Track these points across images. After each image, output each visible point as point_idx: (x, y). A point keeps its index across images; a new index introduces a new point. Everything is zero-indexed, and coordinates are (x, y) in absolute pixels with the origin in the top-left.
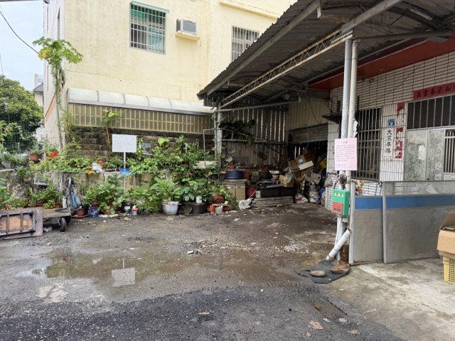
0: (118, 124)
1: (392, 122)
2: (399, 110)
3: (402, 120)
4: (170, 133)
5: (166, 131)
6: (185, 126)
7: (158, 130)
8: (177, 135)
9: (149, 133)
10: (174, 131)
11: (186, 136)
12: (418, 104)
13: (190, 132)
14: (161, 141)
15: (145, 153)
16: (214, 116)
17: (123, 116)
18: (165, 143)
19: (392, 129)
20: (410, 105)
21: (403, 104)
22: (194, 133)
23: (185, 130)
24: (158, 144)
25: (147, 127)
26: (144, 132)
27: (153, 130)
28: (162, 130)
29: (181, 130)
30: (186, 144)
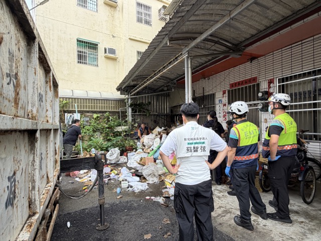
0: (69, 108)
1: (220, 101)
2: (223, 94)
3: (225, 100)
4: (100, 111)
5: (98, 110)
6: (109, 107)
7: (93, 110)
8: (105, 112)
9: (88, 112)
10: (103, 110)
11: (110, 112)
12: (232, 90)
13: (113, 110)
14: (95, 116)
16: (126, 101)
18: (98, 117)
19: (221, 105)
20: (229, 91)
21: (225, 91)
22: (115, 110)
23: (109, 109)
24: (93, 118)
25: (86, 108)
27: (90, 110)
28: (96, 110)
29: (107, 109)
30: (110, 117)
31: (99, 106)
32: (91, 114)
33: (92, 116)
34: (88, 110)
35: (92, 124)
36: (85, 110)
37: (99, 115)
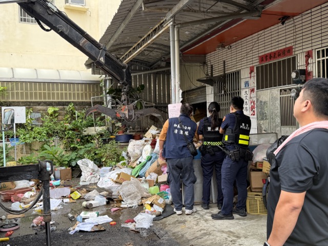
0: (8, 97)
1: (247, 84)
3: (253, 83)
4: (59, 102)
5: (56, 100)
6: (74, 94)
7: (47, 100)
8: (67, 104)
9: (39, 104)
10: (64, 100)
11: (75, 104)
13: (80, 100)
14: (51, 110)
15: (34, 122)
16: (102, 84)
17: (12, 89)
18: (55, 112)
19: (247, 90)
20: (257, 68)
21: (253, 67)
22: (84, 100)
23: (74, 98)
24: (48, 114)
25: (36, 98)
26: (34, 102)
27: (43, 100)
28: (51, 100)
29: (70, 98)
30: (76, 112)
31: (58, 94)
32: (44, 108)
33: (45, 110)
34: (38, 100)
35: (46, 124)
36: (34, 100)
37: (57, 109)
